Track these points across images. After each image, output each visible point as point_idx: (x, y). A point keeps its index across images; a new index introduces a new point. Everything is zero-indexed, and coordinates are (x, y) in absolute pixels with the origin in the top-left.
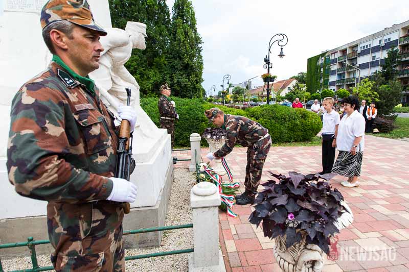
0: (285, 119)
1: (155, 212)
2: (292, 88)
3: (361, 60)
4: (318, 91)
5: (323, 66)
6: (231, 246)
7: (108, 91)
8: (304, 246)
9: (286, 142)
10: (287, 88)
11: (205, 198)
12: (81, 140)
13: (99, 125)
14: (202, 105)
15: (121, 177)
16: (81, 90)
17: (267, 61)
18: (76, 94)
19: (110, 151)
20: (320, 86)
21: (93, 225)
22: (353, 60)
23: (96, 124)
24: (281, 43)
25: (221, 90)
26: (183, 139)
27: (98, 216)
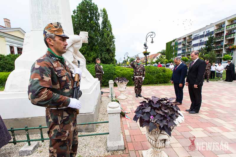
0: (154, 73)
1: (92, 116)
2: (158, 58)
3: (194, 42)
4: (172, 58)
5: (174, 46)
6: (127, 132)
7: (72, 62)
8: (160, 132)
9: (155, 84)
10: (156, 58)
11: (114, 109)
12: (58, 82)
13: (65, 76)
14: (115, 67)
15: (75, 98)
16: (59, 62)
17: (145, 45)
18: (56, 63)
19: (70, 87)
20: (173, 56)
21: (64, 118)
22: (190, 43)
23: (64, 76)
24: (152, 36)
25: (124, 60)
26: (106, 83)
27: (66, 114)
